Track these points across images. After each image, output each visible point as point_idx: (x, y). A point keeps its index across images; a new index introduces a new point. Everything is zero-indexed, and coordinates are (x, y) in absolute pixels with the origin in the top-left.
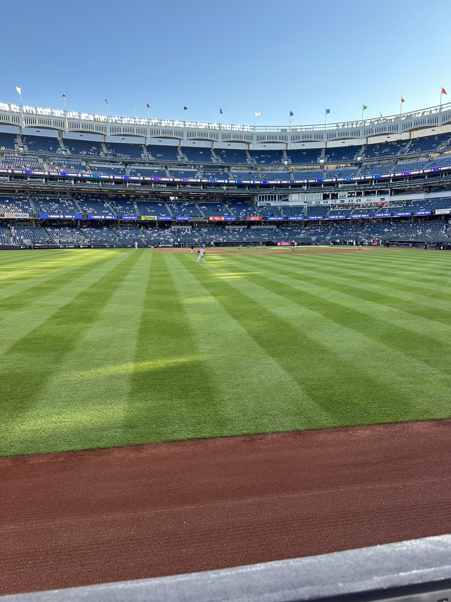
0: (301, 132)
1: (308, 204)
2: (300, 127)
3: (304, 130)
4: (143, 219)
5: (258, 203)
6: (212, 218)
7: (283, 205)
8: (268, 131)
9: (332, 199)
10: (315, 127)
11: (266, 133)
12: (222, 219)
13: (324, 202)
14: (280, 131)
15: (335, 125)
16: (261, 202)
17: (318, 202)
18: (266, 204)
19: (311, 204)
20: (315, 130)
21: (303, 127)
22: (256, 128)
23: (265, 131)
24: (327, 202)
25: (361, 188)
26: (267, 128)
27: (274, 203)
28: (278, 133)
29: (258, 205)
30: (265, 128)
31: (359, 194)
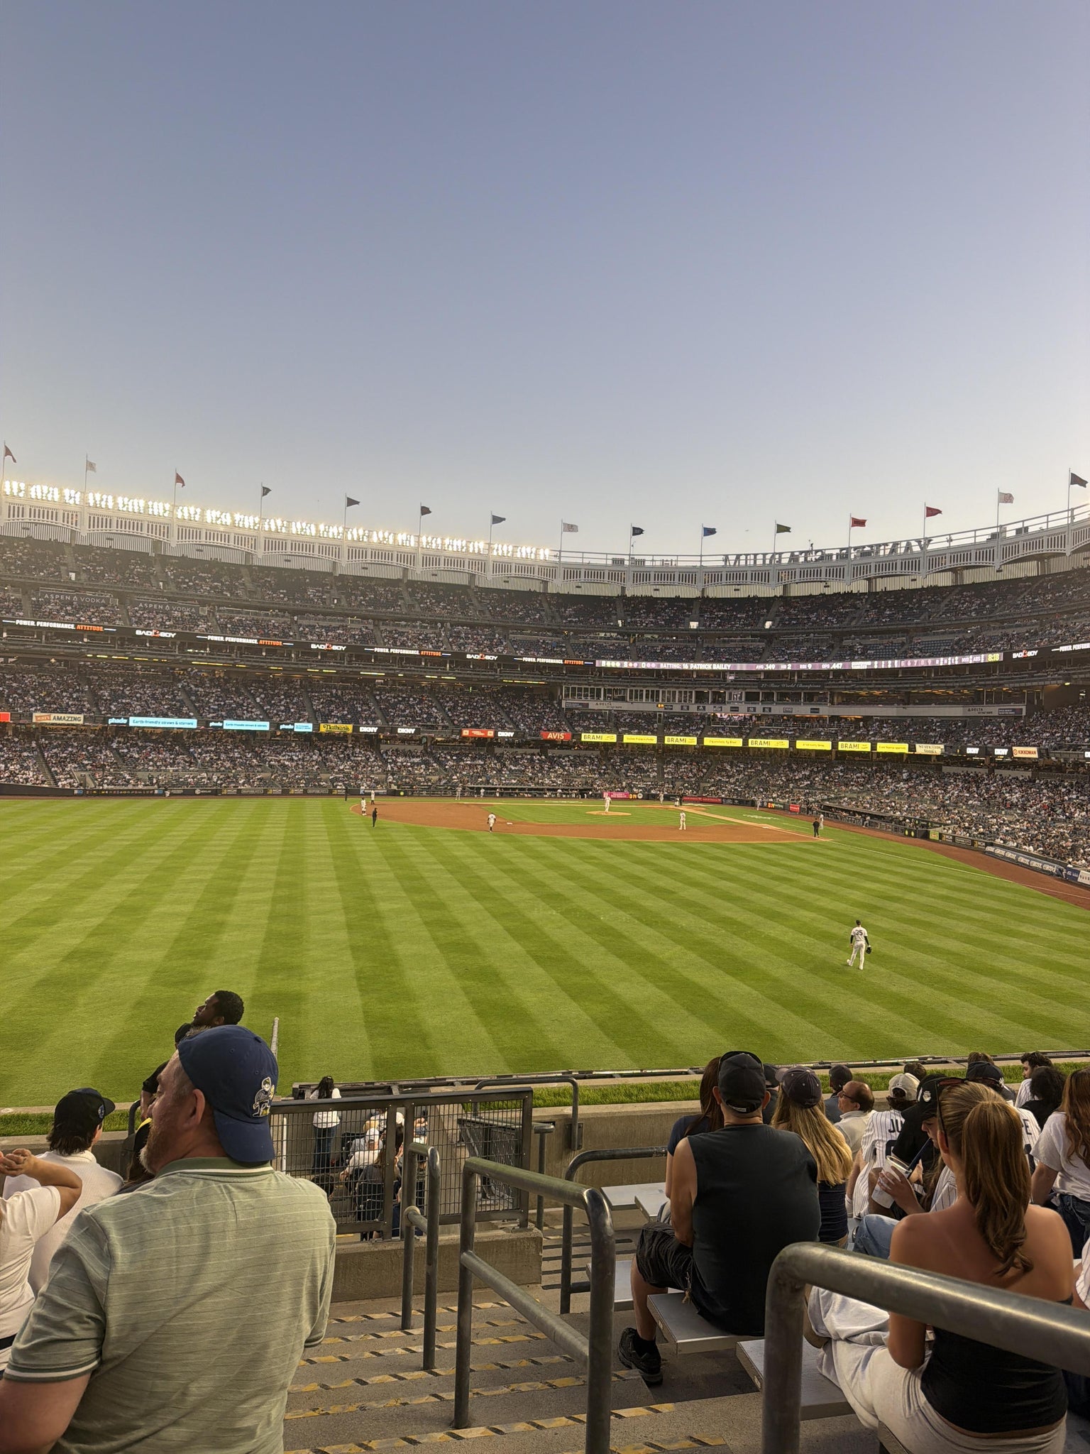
0: (653, 567)
2: (651, 558)
3: (658, 564)
5: (564, 703)
6: (468, 731)
7: (615, 709)
8: (586, 561)
9: (714, 702)
10: (680, 558)
11: (583, 564)
12: (489, 735)
13: (698, 707)
14: (610, 562)
15: (720, 558)
16: (570, 700)
17: (685, 708)
18: (580, 704)
19: (672, 709)
20: (680, 564)
21: (655, 558)
22: (563, 554)
23: (580, 561)
24: (704, 708)
25: (772, 685)
26: (585, 555)
27: (597, 704)
28: (606, 565)
29: (563, 706)
30: (580, 555)
31: (768, 697)
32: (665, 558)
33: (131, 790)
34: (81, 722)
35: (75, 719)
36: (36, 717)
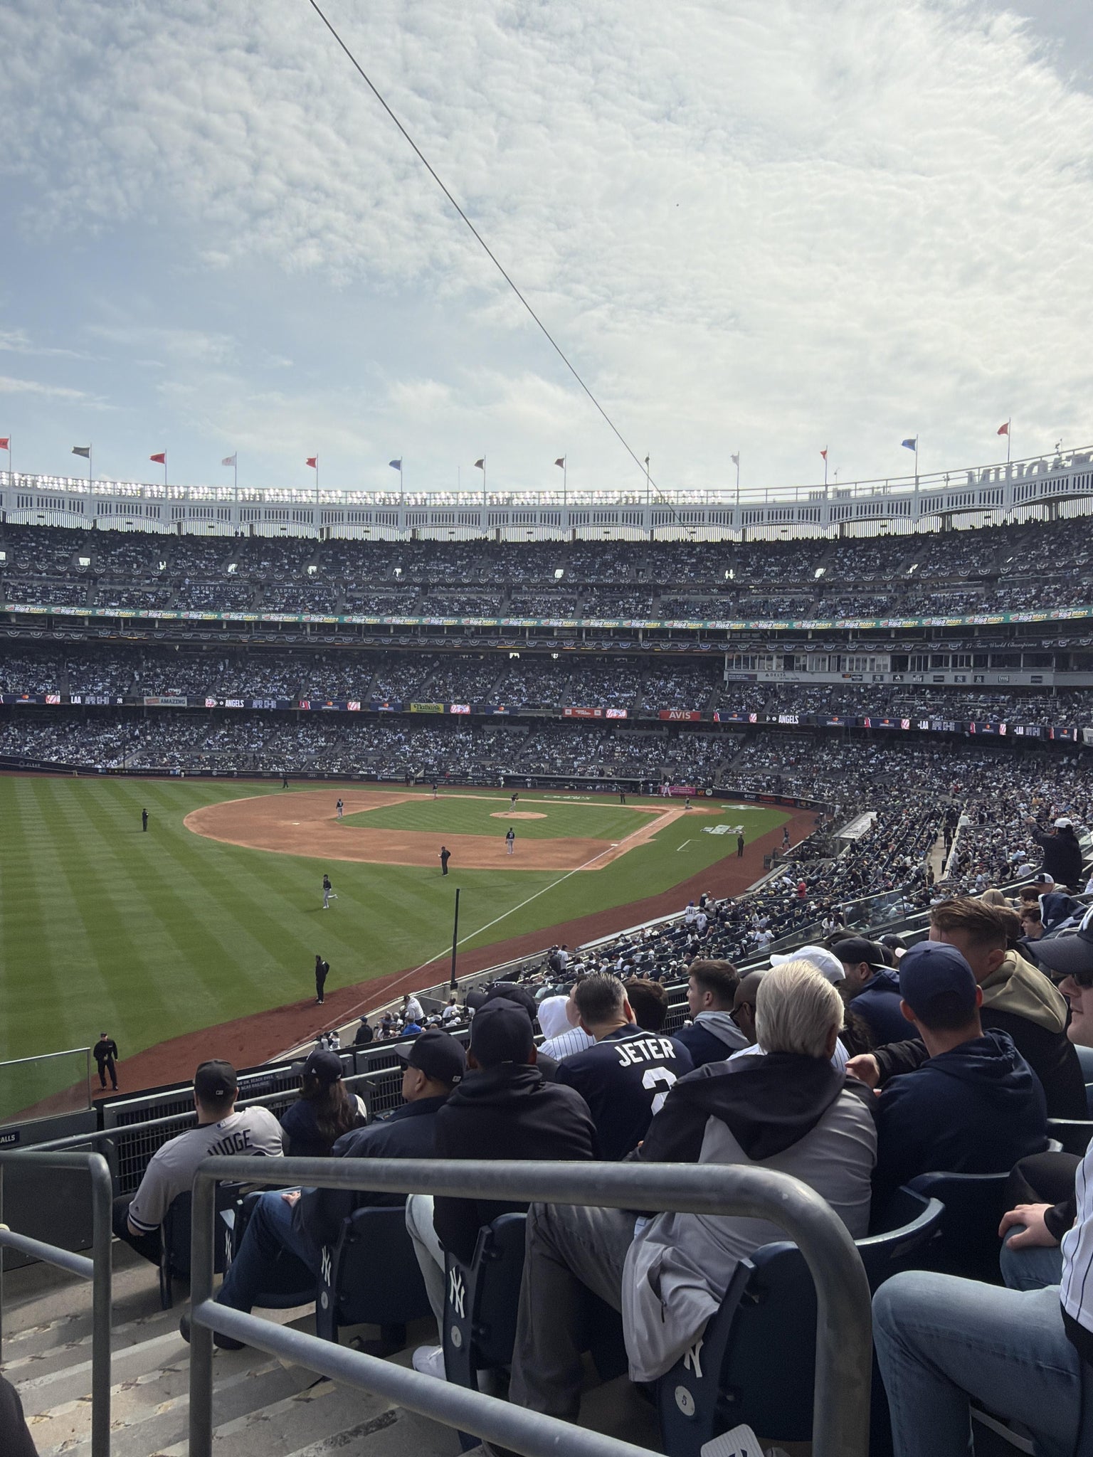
1: (853, 679)
2: (859, 486)
3: (868, 492)
4: (413, 710)
5: (726, 674)
6: (571, 710)
7: (790, 681)
8: (771, 499)
10: (889, 483)
11: (766, 503)
12: (596, 714)
13: (896, 676)
14: (802, 498)
15: (940, 477)
16: (734, 670)
17: (878, 678)
18: (746, 675)
19: (861, 680)
20: (893, 490)
22: (741, 493)
23: (762, 499)
24: (901, 678)
26: (770, 491)
27: (767, 675)
28: (795, 502)
29: (726, 678)
30: (764, 492)
31: (980, 662)
32: (876, 484)
33: (148, 770)
34: (185, 705)
35: (180, 702)
36: (147, 700)
